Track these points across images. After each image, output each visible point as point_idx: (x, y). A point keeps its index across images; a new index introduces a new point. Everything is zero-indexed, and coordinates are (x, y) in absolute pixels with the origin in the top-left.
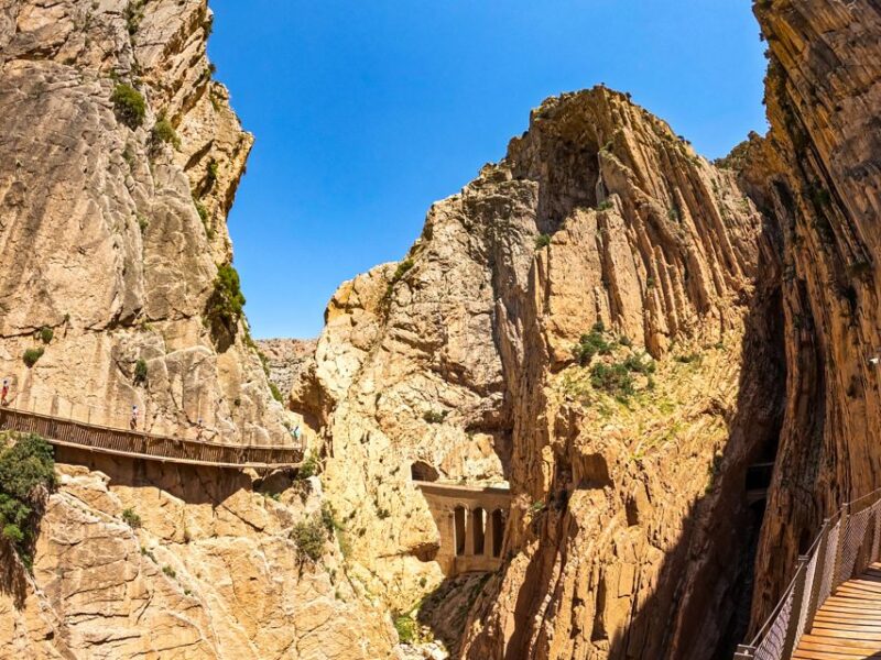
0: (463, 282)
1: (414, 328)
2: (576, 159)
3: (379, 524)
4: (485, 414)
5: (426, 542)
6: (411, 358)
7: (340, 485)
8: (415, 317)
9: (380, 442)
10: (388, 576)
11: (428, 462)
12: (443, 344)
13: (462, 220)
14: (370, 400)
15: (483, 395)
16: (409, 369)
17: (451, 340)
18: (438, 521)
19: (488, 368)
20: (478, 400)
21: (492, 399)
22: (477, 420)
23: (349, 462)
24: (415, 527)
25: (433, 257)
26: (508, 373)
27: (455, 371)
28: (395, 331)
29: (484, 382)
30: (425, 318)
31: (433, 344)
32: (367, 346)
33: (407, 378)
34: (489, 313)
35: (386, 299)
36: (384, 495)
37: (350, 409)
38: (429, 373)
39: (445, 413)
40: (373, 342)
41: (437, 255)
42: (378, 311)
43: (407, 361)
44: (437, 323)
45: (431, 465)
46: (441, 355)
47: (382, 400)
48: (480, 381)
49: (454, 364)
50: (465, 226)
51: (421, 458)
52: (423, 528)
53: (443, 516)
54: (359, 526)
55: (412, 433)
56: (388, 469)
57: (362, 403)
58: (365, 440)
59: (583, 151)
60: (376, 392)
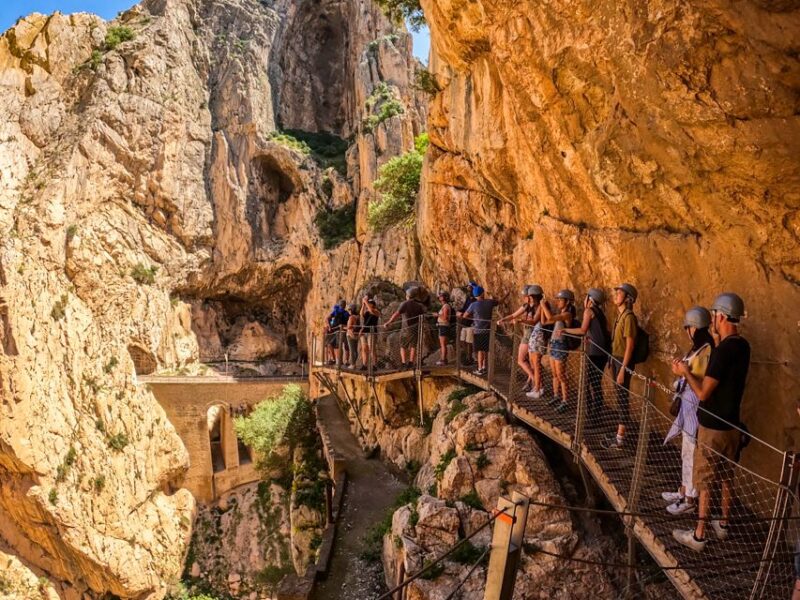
0: (186, 90)
1: (125, 130)
2: (312, 20)
3: (118, 461)
4: (191, 276)
5: (176, 466)
6: (112, 176)
7: (37, 407)
8: (130, 115)
9: (79, 314)
10: (148, 536)
11: (144, 347)
12: (154, 167)
13: (191, 13)
14: (58, 239)
15: (190, 250)
16: (107, 193)
17: (167, 165)
18: (183, 433)
19: (199, 215)
20: (185, 257)
21: (199, 257)
22: (182, 283)
23: (42, 358)
24: (161, 450)
25: (160, 40)
26: (220, 227)
27: (164, 210)
28: (100, 126)
29: (194, 233)
30: (142, 122)
31: (141, 163)
32: (42, 139)
33: (103, 208)
34: (206, 144)
35: (88, 69)
36: (110, 408)
37: (25, 252)
38: (129, 206)
39: (154, 270)
40: (53, 134)
41: (166, 39)
42: (69, 84)
43: (106, 180)
44: (154, 134)
45: (147, 350)
46: (149, 182)
47: (76, 241)
48: (190, 231)
49: (165, 200)
50: (192, 22)
51: (134, 339)
52: (169, 449)
53: (190, 424)
54: (90, 475)
55: (121, 300)
56: (100, 363)
57: (47, 243)
58: (58, 313)
59: (323, 16)
60: (67, 225)
